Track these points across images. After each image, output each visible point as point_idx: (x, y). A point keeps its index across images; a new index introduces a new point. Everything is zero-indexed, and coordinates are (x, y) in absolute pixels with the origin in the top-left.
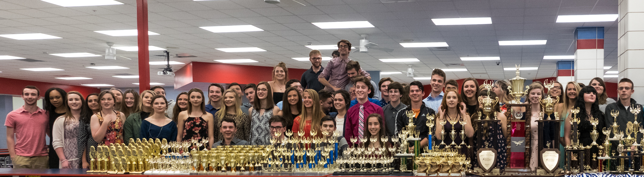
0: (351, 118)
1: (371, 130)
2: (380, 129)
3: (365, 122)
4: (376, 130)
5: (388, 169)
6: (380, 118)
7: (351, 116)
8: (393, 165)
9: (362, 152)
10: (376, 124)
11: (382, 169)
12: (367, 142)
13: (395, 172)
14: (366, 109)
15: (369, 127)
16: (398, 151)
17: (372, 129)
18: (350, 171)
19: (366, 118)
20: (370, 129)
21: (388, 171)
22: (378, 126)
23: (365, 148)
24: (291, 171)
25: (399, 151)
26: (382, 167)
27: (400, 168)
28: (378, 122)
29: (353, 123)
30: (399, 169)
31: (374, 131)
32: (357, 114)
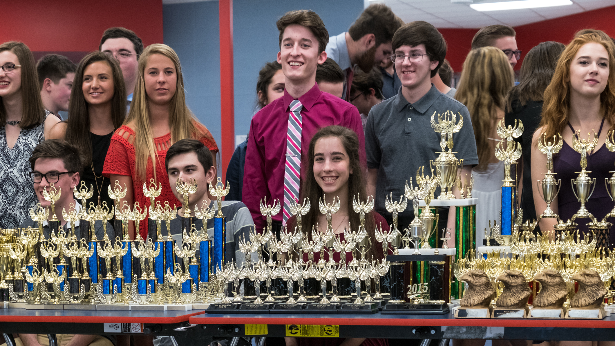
0: (262, 140)
1: (322, 178)
2: (350, 175)
3: (306, 153)
4: (337, 177)
5: (372, 296)
6: (348, 138)
7: (264, 135)
8: (388, 285)
9: (295, 246)
10: (338, 158)
11: (354, 296)
12: (308, 213)
13: (394, 306)
14: (309, 114)
15: (317, 167)
16: (405, 241)
17: (324, 175)
18: (256, 302)
19: (309, 140)
20: (319, 175)
21: (370, 302)
22: (343, 165)
23: (304, 232)
24: (89, 303)
25: (405, 239)
26: (354, 291)
27: (408, 293)
28: (345, 153)
29: (270, 158)
30: (406, 295)
31: (329, 180)
32: (280, 130)
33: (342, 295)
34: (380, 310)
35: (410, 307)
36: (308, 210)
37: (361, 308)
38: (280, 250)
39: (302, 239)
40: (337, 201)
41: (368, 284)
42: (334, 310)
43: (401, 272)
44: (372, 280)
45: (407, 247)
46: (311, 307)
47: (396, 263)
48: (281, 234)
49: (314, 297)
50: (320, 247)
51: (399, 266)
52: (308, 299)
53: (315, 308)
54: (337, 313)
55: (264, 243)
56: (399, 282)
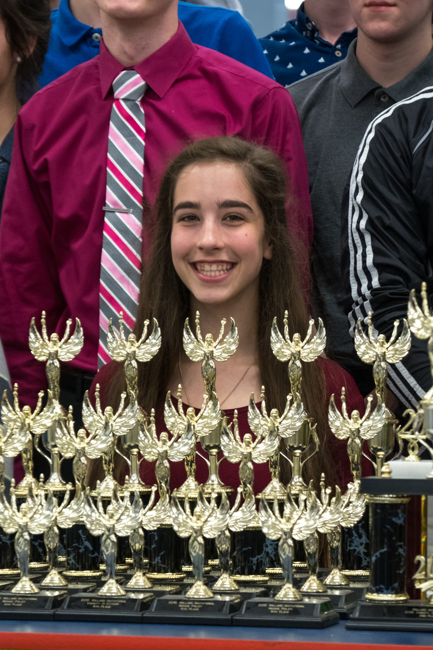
0: (45, 168)
1: (194, 265)
2: (265, 262)
7: (50, 154)
10: (235, 218)
14: (162, 106)
15: (181, 236)
17: (198, 257)
18: (17, 588)
20: (185, 256)
22: (248, 235)
23: (145, 409)
27: (417, 576)
29: (64, 213)
31: (212, 271)
32: (91, 145)
33: (242, 573)
34: (344, 616)
35: (422, 614)
36: (155, 349)
37: (295, 612)
38: (82, 452)
39: (140, 425)
40: (230, 328)
41: (311, 549)
42: (225, 615)
43: (399, 521)
44: (322, 536)
45: (413, 457)
46: (164, 605)
47: (387, 498)
48: (86, 411)
49: (169, 575)
50: (186, 449)
51: (393, 506)
52: (155, 582)
53: (175, 608)
54: (232, 623)
55: (38, 431)
56: (393, 548)
